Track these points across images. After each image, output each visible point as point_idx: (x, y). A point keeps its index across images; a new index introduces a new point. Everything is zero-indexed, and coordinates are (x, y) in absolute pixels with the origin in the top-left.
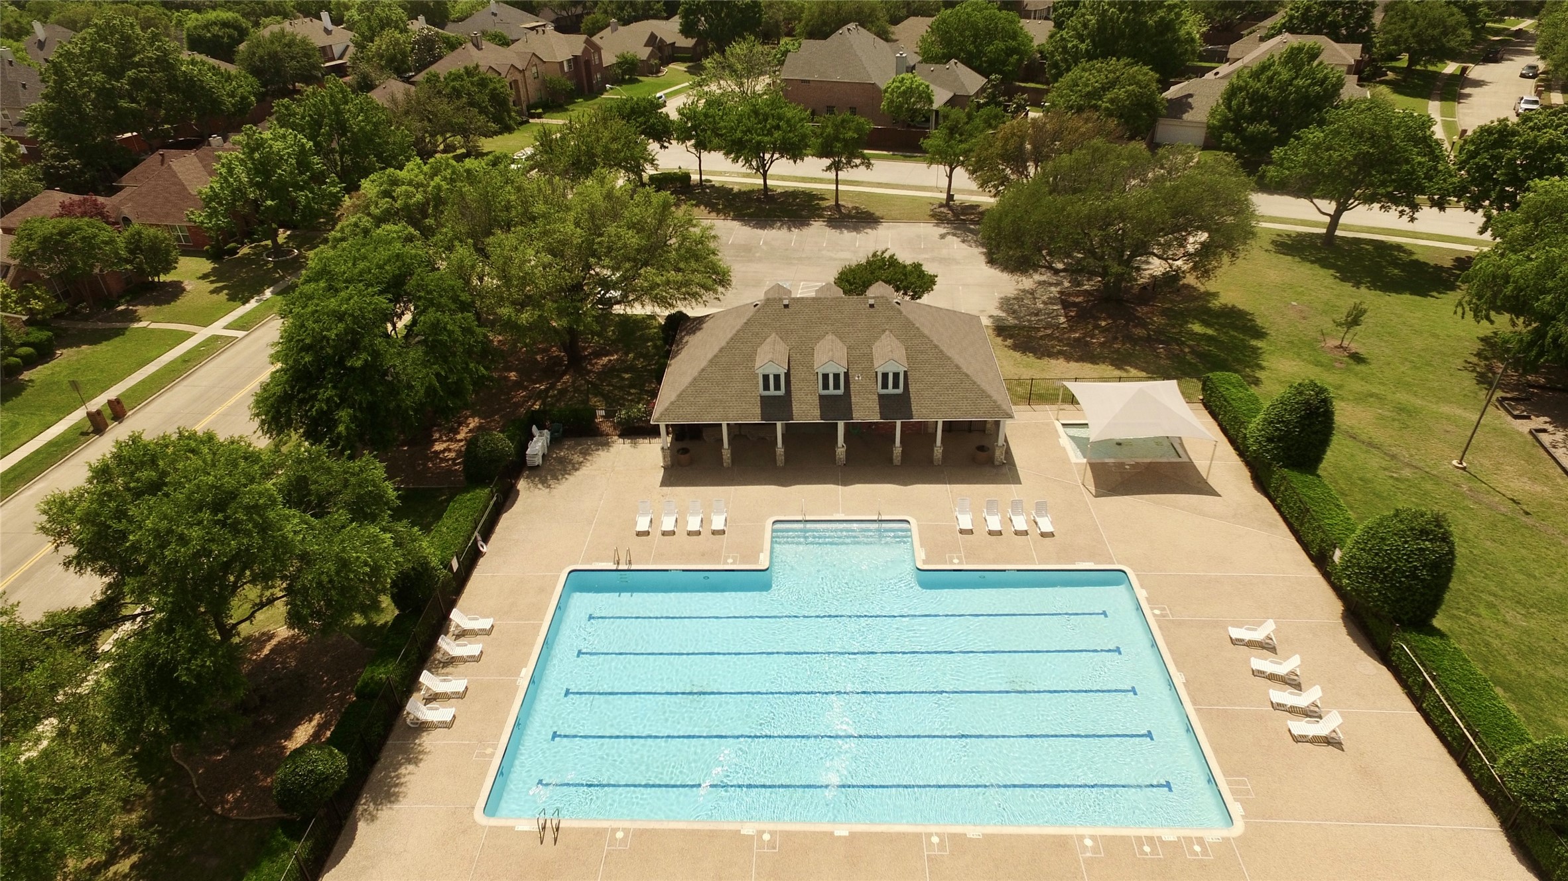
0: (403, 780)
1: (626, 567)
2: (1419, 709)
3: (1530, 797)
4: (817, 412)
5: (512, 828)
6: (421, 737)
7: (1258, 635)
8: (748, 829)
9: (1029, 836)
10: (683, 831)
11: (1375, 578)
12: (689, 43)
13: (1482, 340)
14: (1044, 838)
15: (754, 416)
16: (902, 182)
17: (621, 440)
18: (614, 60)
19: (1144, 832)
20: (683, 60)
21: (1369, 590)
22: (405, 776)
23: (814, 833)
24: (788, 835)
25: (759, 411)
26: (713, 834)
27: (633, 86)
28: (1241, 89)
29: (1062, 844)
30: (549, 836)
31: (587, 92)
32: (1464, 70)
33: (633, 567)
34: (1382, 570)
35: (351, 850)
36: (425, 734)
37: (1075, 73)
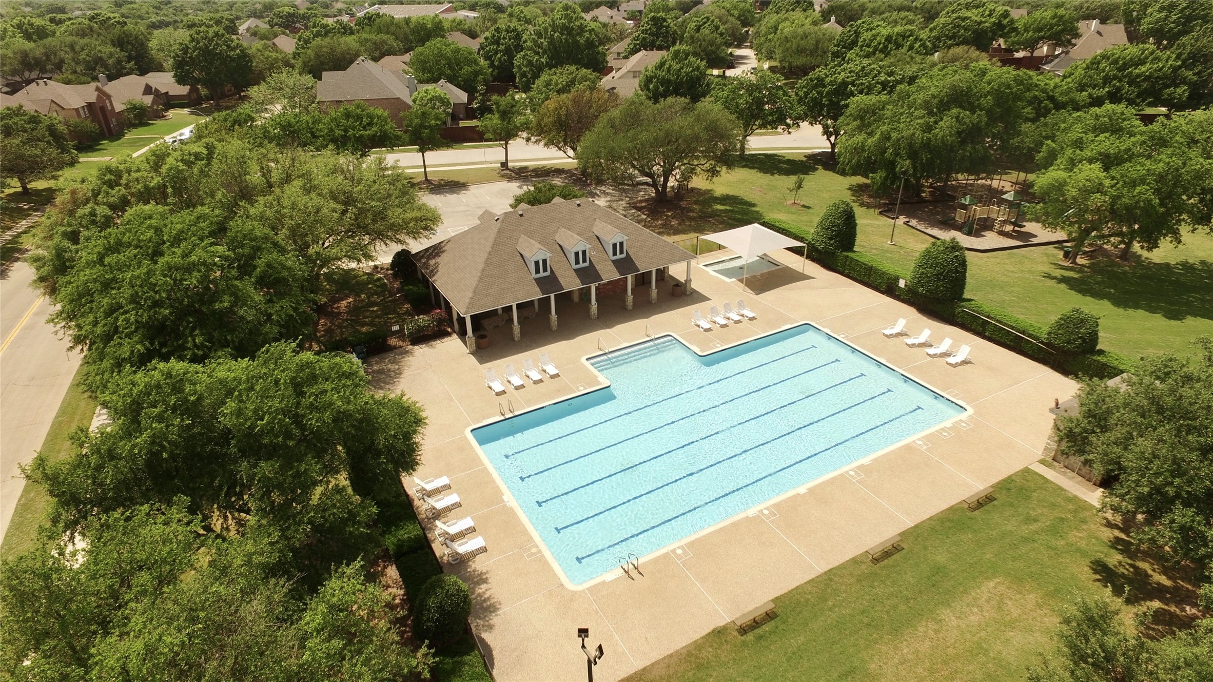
0: (486, 596)
1: (511, 415)
2: (984, 337)
3: (1068, 343)
4: (578, 281)
5: (604, 582)
6: (470, 566)
7: (897, 329)
8: (751, 512)
9: (892, 451)
10: (715, 531)
11: (939, 279)
12: (184, 90)
13: (849, 189)
14: (899, 449)
15: (536, 294)
16: (456, 162)
17: (416, 347)
18: (124, 107)
19: (937, 428)
20: (182, 106)
21: (938, 287)
22: (484, 593)
23: (789, 498)
24: (776, 505)
25: (538, 289)
26: (735, 525)
27: (146, 128)
28: (652, 77)
29: (909, 448)
30: (634, 573)
31: (107, 135)
32: (724, 72)
33: (517, 413)
34: (941, 274)
35: (494, 653)
36: (470, 563)
37: (544, 77)
